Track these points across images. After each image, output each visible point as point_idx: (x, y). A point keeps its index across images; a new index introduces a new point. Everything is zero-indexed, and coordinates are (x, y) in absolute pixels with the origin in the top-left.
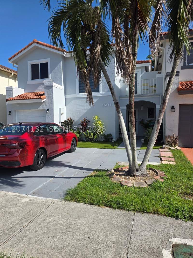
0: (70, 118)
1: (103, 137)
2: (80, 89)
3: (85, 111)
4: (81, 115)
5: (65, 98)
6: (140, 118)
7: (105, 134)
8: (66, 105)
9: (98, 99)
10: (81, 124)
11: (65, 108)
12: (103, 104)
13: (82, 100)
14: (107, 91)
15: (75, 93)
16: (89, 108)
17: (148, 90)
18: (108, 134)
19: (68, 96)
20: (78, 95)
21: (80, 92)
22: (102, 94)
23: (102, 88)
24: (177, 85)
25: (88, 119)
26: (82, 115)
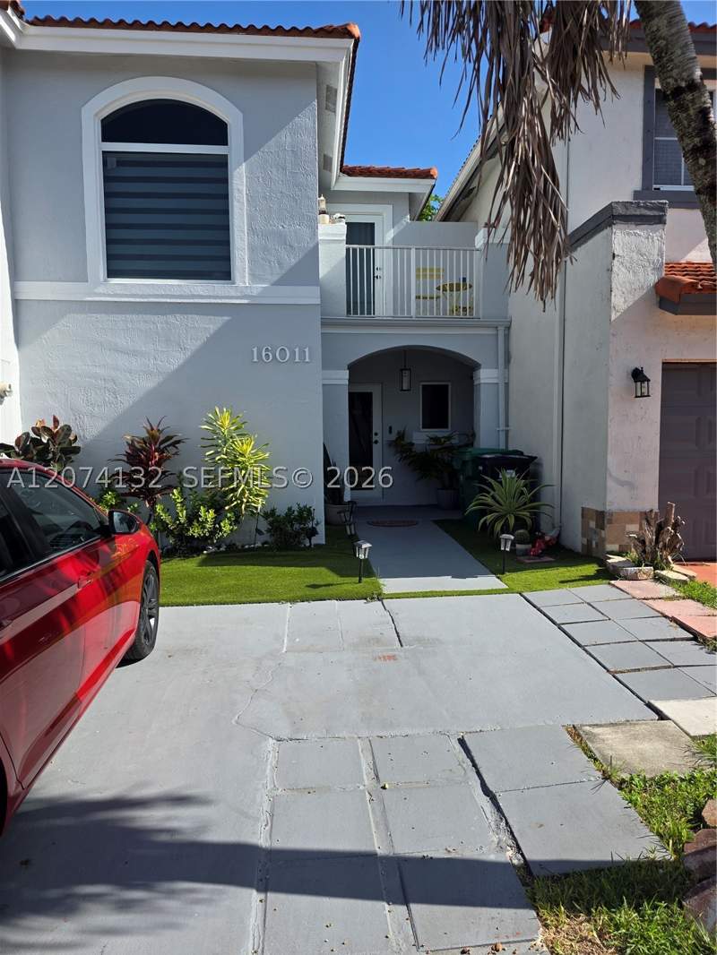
0: (56, 421)
1: (264, 525)
2: (110, 257)
3: (149, 384)
4: (126, 402)
5: (16, 303)
6: (390, 428)
7: (273, 511)
8: (18, 341)
9: (226, 318)
10: (128, 455)
11: (16, 360)
12: (255, 350)
13: (129, 317)
14: (276, 278)
15: (81, 276)
16: (176, 366)
17: (432, 298)
18: (290, 509)
19: (33, 290)
20: (100, 290)
21: (112, 273)
22: (248, 292)
23: (251, 261)
24: (654, 269)
25: (170, 424)
26: (127, 405)
